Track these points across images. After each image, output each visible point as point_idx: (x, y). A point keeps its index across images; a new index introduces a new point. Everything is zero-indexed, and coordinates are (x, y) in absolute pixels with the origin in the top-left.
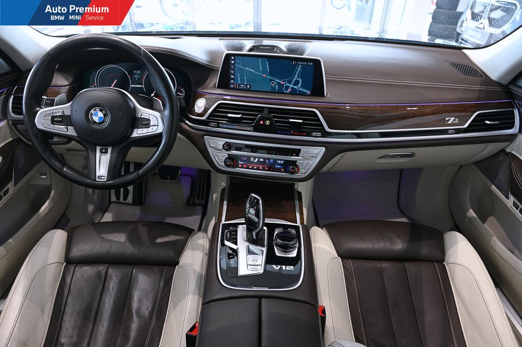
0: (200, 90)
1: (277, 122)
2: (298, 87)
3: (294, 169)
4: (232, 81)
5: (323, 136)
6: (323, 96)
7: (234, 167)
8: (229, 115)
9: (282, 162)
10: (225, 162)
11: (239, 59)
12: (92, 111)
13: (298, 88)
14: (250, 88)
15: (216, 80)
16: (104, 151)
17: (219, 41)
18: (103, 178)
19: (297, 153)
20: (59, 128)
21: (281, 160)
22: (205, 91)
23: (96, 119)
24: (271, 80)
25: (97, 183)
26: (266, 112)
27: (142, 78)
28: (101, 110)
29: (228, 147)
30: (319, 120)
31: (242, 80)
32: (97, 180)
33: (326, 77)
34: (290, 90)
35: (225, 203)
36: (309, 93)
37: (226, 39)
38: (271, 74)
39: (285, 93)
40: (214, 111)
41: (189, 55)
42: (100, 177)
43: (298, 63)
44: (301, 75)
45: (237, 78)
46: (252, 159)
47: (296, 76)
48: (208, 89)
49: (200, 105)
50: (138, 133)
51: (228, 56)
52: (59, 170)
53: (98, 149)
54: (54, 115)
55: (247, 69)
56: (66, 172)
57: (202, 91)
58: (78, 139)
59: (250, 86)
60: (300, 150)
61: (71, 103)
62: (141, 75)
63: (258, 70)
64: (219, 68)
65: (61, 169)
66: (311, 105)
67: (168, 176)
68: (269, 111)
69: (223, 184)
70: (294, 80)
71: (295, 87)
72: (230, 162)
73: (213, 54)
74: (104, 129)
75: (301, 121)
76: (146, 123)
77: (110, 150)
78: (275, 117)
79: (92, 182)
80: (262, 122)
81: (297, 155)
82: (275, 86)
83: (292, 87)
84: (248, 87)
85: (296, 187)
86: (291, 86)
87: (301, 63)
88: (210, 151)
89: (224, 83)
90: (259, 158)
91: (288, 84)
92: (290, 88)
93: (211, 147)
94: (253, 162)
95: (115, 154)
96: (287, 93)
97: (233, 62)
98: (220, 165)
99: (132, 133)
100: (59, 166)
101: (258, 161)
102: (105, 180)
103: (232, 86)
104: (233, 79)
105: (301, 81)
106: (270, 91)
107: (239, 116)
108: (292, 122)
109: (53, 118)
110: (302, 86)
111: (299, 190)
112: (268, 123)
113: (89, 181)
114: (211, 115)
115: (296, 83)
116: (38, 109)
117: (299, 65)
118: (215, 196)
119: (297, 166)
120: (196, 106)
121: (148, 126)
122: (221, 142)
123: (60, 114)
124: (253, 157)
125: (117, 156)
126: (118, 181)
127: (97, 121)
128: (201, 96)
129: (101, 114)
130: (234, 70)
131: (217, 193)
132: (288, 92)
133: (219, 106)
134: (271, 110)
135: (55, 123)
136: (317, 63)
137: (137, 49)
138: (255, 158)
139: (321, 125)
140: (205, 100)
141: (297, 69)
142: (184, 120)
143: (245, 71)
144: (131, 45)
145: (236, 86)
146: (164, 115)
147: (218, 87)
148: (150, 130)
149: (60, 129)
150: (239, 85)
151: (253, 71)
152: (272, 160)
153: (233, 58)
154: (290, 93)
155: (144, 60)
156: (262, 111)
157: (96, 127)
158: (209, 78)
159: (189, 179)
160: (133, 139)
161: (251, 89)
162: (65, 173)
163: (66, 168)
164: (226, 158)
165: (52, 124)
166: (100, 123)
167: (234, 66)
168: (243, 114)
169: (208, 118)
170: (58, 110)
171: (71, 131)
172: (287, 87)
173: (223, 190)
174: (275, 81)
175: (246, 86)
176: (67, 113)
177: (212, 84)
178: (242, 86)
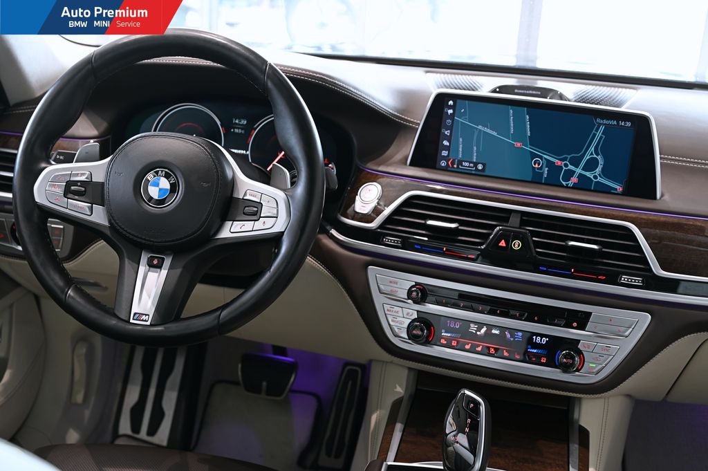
0: (371, 166)
1: (537, 244)
2: (596, 175)
3: (573, 358)
4: (445, 153)
5: (646, 286)
6: (654, 197)
7: (427, 342)
8: (430, 222)
9: (545, 340)
10: (410, 328)
11: (464, 107)
12: (150, 176)
13: (595, 177)
14: (483, 170)
15: (410, 149)
16: (155, 262)
17: (424, 74)
18: (144, 317)
19: (581, 320)
20: (75, 206)
21: (542, 336)
22: (382, 168)
23: (154, 192)
24: (533, 156)
25: (131, 327)
26: (514, 221)
27: (250, 136)
28: (167, 176)
29: (421, 294)
30: (639, 249)
31: (467, 150)
32: (132, 321)
33: (661, 158)
34: (574, 179)
35: (399, 428)
36: (619, 188)
37: (440, 73)
38: (533, 141)
39: (562, 186)
40: (397, 211)
41: (357, 90)
42: (139, 316)
43: (598, 120)
44: (604, 149)
45: (454, 146)
46: (473, 328)
47: (592, 149)
48: (389, 165)
49: (368, 197)
50: (233, 230)
51: (441, 99)
52: (58, 292)
53: (144, 258)
54: (72, 179)
55: (480, 127)
56: (72, 298)
57: (375, 168)
58: (108, 232)
59: (484, 165)
60: (589, 314)
61: (109, 159)
62: (249, 128)
63: (503, 130)
64: (419, 124)
65: (63, 291)
66: (621, 214)
67: (264, 384)
68: (522, 221)
69: (399, 389)
70: (587, 157)
71: (588, 174)
72: (422, 330)
73: (408, 98)
74: (166, 213)
75: (595, 247)
76: (253, 211)
77: (168, 262)
78: (534, 234)
79: (121, 324)
80: (503, 243)
81: (582, 327)
82: (541, 168)
83: (580, 175)
84: (480, 167)
85: (576, 416)
86: (579, 171)
87: (605, 122)
88: (378, 300)
89: (426, 156)
90: (490, 327)
91: (570, 167)
92: (576, 175)
93: (381, 292)
94: (474, 337)
95: (178, 271)
96: (567, 187)
97: (450, 111)
98: (396, 336)
99: (219, 228)
100: (61, 283)
101: (488, 333)
102: (148, 323)
103: (443, 164)
104: (447, 148)
105: (601, 162)
106: (530, 179)
107: (453, 225)
108: (573, 246)
109: (69, 184)
110: (605, 173)
111: (583, 423)
112: (517, 245)
113: (114, 322)
114: (389, 220)
115: (591, 165)
116: (43, 165)
117: (600, 125)
118: (376, 418)
119: (580, 353)
120: (358, 198)
121: (255, 218)
122: (407, 281)
123: (83, 178)
124: (475, 323)
125: (181, 276)
126: (174, 328)
127: (156, 196)
128: (373, 178)
129: (165, 184)
130: (451, 128)
131: (381, 409)
132: (570, 183)
133: (408, 202)
134: (527, 219)
135: (70, 195)
136: (641, 123)
137: (258, 62)
138: (480, 325)
139: (644, 260)
140: (379, 187)
141: (595, 135)
142: (328, 228)
143: (476, 133)
144: (248, 54)
145: (453, 163)
146: (292, 197)
147: (412, 164)
148: (259, 225)
149: (79, 208)
150: (460, 163)
151: (495, 134)
152: (520, 334)
153: (451, 102)
154: (575, 187)
155: (270, 84)
156: (506, 220)
157: (151, 208)
158: (395, 143)
159: (312, 404)
160: (218, 243)
161: (486, 173)
162: (70, 300)
163: (72, 290)
164: (414, 321)
165: (65, 196)
166: (161, 202)
167: (453, 120)
168: (461, 223)
169: (381, 226)
170: (81, 170)
171: (99, 216)
172: (572, 173)
173: (397, 405)
174: (541, 157)
175: (476, 164)
176: (99, 177)
177: (399, 156)
178: (467, 164)
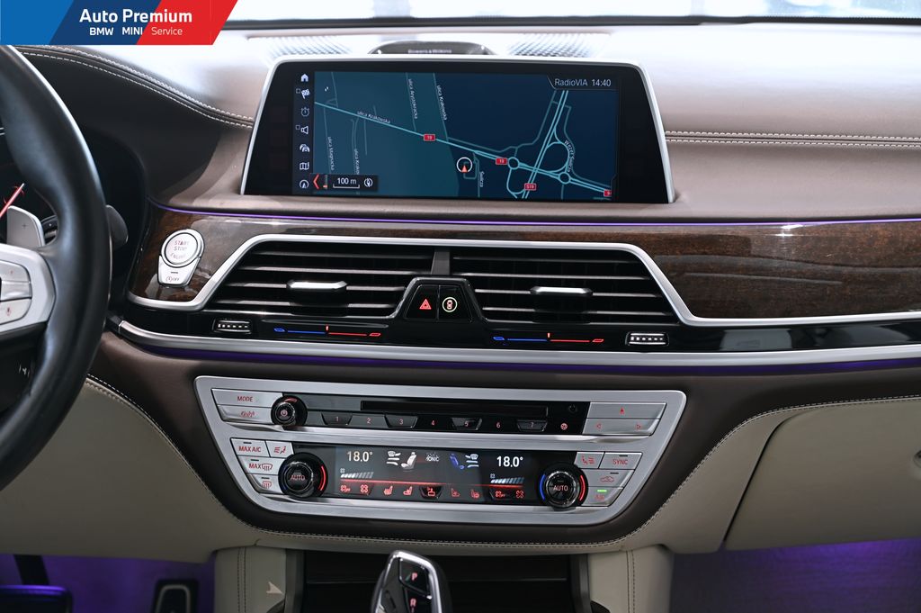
0: (178, 201)
1: (485, 300)
2: (564, 174)
3: (568, 482)
4: (304, 166)
5: (671, 346)
7: (318, 494)
8: (296, 285)
9: (518, 460)
10: (283, 475)
11: (328, 83)
13: (564, 178)
14: (374, 187)
15: (237, 165)
19: (574, 417)
21: (512, 453)
22: (198, 203)
24: (457, 153)
26: (441, 265)
29: (293, 413)
30: (652, 285)
33: (667, 136)
34: (530, 185)
36: (606, 192)
38: (454, 129)
39: (511, 199)
40: (235, 274)
43: (557, 81)
44: (570, 128)
45: (322, 151)
46: (394, 458)
47: (553, 131)
48: (210, 197)
49: (180, 253)
55: (360, 115)
57: (184, 204)
59: (375, 179)
60: (585, 406)
63: (402, 116)
64: (253, 122)
66: (615, 231)
68: (452, 263)
69: (275, 590)
70: (547, 146)
71: (551, 174)
72: (305, 475)
75: (580, 291)
78: (477, 282)
80: (426, 305)
81: (576, 429)
82: (472, 174)
84: (368, 183)
86: (536, 170)
87: (568, 82)
88: (221, 433)
89: (272, 176)
90: (422, 451)
91: (521, 165)
92: (532, 178)
93: (224, 418)
94: (396, 471)
96: (520, 199)
97: (306, 93)
98: (261, 491)
101: (420, 464)
103: (304, 184)
104: (308, 157)
105: (570, 151)
107: (336, 286)
108: (544, 294)
110: (579, 169)
112: (450, 305)
114: (223, 291)
115: (556, 158)
117: (560, 89)
119: (578, 473)
120: (162, 258)
122: (266, 394)
124: (396, 449)
128: (184, 220)
130: (309, 122)
132: (525, 192)
133: (253, 256)
134: (461, 258)
136: (626, 79)
138: (405, 451)
139: (662, 303)
140: (199, 237)
141: (554, 107)
142: (114, 319)
143: (355, 125)
145: (321, 182)
146: (54, 259)
147: (249, 192)
150: (333, 179)
151: (386, 123)
152: (474, 456)
153: (304, 77)
154: (534, 198)
156: (426, 265)
158: (215, 154)
161: (381, 191)
164: (288, 461)
167: (312, 106)
168: (349, 279)
169: (211, 303)
172: (521, 177)
174: (470, 155)
175: (361, 179)
177: (226, 181)
178: (345, 181)
